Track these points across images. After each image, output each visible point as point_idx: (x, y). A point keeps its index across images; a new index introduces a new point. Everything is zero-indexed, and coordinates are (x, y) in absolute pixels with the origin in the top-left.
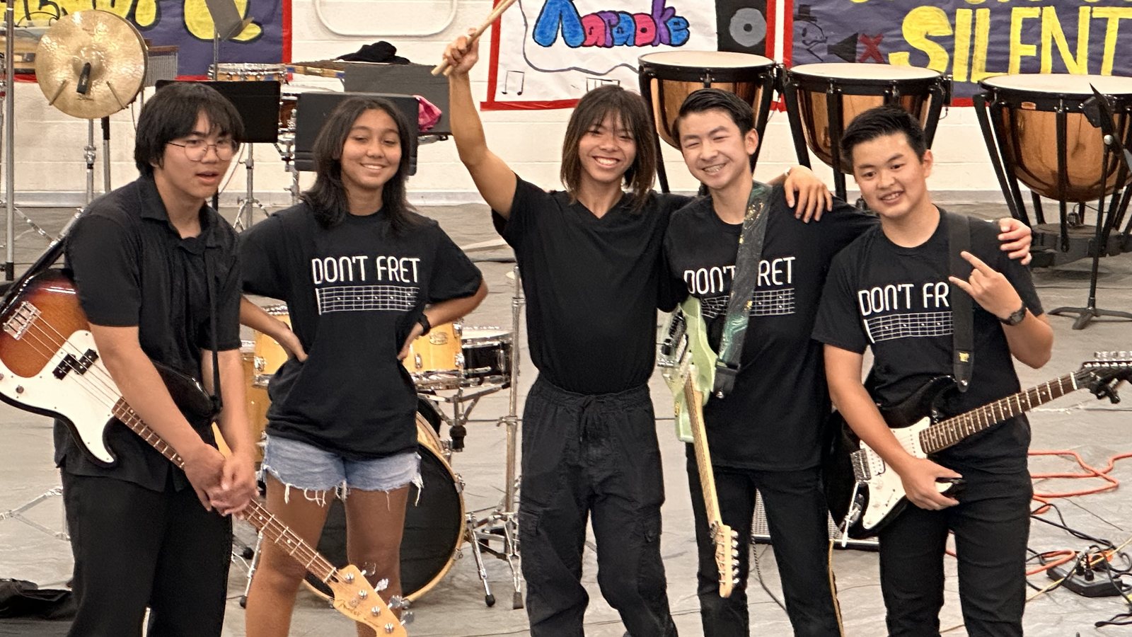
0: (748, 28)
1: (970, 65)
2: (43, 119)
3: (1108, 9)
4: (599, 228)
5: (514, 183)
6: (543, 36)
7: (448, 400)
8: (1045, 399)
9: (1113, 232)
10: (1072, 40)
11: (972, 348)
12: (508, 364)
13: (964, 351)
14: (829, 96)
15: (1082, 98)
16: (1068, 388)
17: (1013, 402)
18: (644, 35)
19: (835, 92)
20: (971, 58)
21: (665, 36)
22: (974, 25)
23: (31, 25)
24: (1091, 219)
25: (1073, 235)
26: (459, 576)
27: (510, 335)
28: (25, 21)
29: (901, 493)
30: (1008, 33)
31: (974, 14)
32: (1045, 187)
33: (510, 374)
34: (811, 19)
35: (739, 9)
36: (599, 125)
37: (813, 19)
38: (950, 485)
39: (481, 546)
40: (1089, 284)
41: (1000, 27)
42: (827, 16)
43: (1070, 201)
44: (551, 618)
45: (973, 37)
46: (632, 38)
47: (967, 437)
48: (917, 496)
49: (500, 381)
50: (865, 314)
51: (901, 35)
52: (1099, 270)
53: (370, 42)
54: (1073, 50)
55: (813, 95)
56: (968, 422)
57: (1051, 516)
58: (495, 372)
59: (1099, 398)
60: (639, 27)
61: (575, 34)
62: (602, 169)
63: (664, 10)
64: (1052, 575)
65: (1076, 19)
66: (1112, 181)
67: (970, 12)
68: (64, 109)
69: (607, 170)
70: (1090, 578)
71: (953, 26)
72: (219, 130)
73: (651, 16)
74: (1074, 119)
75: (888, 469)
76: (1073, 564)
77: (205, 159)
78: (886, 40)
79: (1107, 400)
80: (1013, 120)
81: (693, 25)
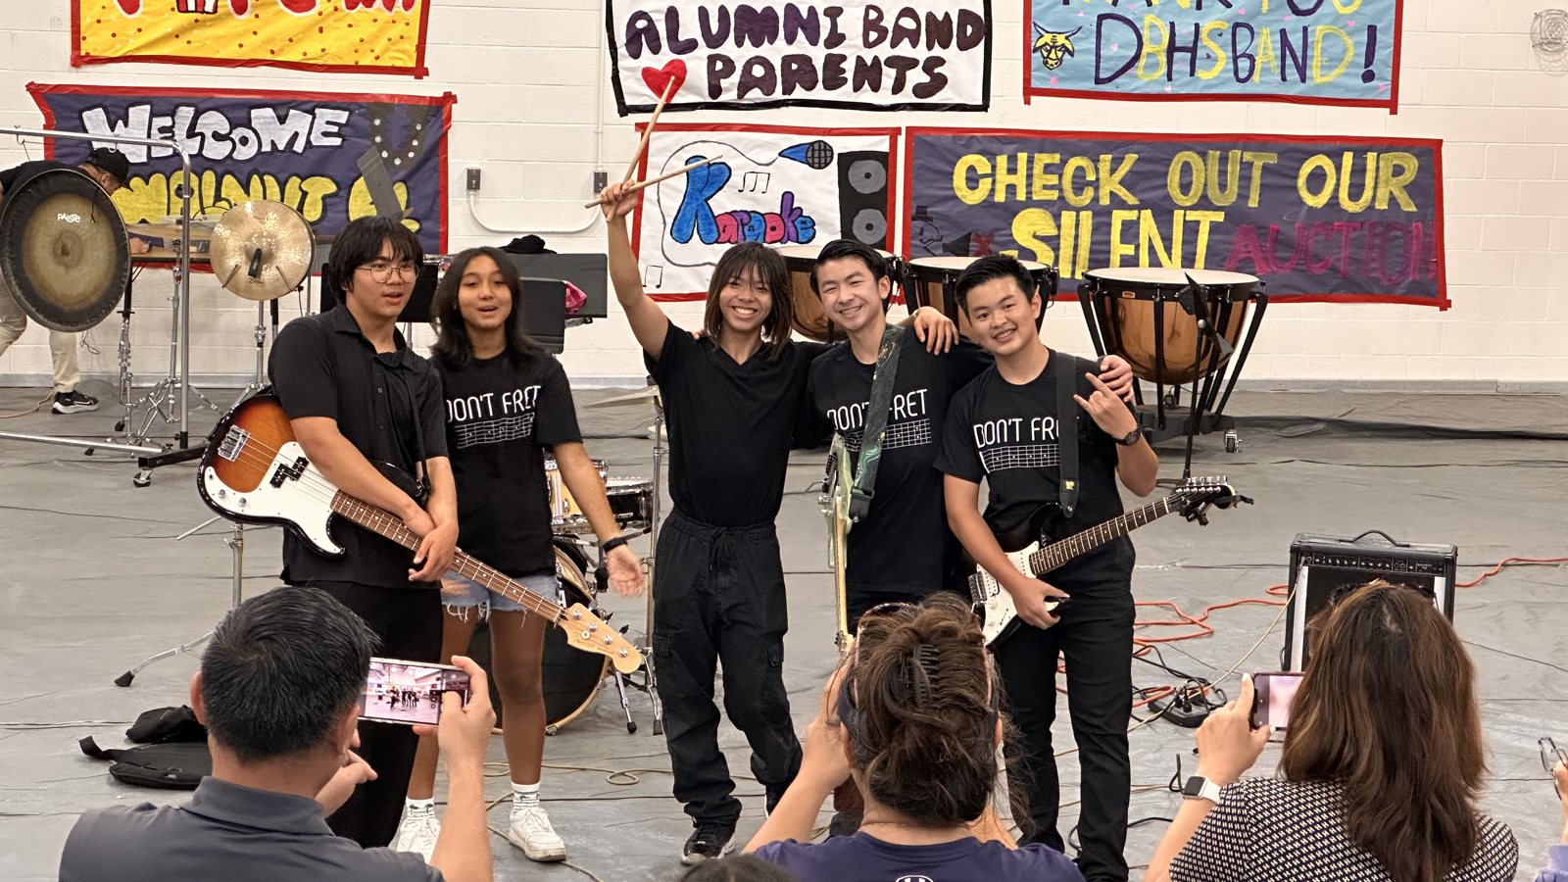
0: (869, 227)
1: (1074, 263)
2: (216, 307)
3: (1199, 213)
4: (740, 374)
5: (666, 327)
6: (680, 234)
7: (593, 544)
8: (1141, 523)
9: (1205, 413)
10: (1167, 240)
11: (1077, 477)
12: (649, 511)
13: (1070, 479)
14: (944, 285)
15: (1178, 287)
16: (1162, 512)
17: (1113, 526)
18: (774, 233)
19: (951, 282)
20: (1075, 256)
21: (793, 234)
22: (1077, 226)
23: (205, 219)
24: (1185, 401)
25: (1168, 414)
26: (603, 707)
27: (652, 484)
28: (200, 215)
29: (1013, 612)
30: (1109, 234)
31: (1078, 216)
32: (1144, 371)
33: (651, 520)
34: (927, 219)
35: (862, 209)
36: (738, 278)
37: (931, 219)
38: (1057, 603)
39: (623, 679)
40: (1184, 460)
41: (1101, 228)
42: (944, 217)
43: (1167, 383)
44: (688, 732)
45: (1076, 237)
46: (762, 236)
47: (1072, 560)
48: (1028, 613)
49: (642, 526)
50: (980, 446)
51: (1011, 235)
52: (1194, 447)
53: (520, 237)
54: (1168, 249)
55: (930, 284)
56: (1073, 545)
57: (1153, 657)
58: (637, 517)
59: (1189, 520)
60: (769, 226)
61: (710, 232)
62: (738, 318)
63: (792, 210)
64: (1153, 707)
65: (1171, 221)
66: (1205, 364)
67: (1074, 213)
68: (237, 291)
69: (744, 320)
70: (1189, 710)
71: (1059, 227)
72: (402, 256)
73: (780, 215)
74: (1171, 308)
75: (1002, 589)
76: (1172, 698)
77: (390, 282)
78: (996, 239)
79: (1197, 522)
80: (1115, 306)
81: (820, 224)
